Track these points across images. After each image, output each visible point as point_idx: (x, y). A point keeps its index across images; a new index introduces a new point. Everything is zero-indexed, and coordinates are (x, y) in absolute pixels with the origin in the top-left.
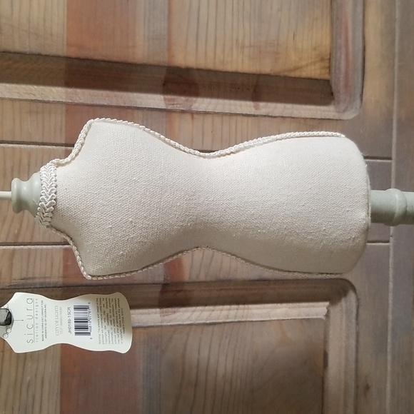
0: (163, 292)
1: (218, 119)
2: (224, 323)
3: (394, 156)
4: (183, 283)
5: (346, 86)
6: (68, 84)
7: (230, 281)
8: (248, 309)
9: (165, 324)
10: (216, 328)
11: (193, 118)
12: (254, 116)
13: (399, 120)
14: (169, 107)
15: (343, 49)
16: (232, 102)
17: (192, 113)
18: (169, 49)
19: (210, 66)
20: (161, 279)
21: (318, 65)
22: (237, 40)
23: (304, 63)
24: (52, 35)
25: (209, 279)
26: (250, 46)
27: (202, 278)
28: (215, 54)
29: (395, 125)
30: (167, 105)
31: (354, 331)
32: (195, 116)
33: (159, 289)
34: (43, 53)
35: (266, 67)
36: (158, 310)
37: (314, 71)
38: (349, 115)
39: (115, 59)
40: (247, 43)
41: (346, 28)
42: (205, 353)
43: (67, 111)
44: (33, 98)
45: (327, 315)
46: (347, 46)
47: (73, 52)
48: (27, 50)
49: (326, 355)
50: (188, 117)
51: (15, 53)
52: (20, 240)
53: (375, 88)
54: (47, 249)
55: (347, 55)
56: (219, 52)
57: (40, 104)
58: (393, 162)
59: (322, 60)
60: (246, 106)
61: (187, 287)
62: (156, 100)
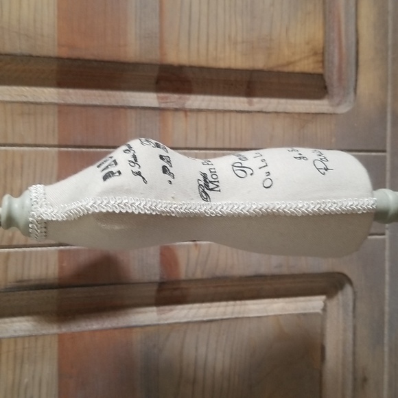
0: (159, 291)
1: (211, 117)
2: (222, 320)
3: (388, 149)
4: (179, 282)
5: (340, 79)
6: (60, 84)
7: (226, 278)
8: (245, 305)
9: (162, 322)
10: (213, 325)
11: (186, 116)
12: (248, 112)
13: (394, 113)
14: (163, 106)
15: (337, 43)
16: (226, 98)
17: (186, 111)
18: (161, 47)
19: (203, 63)
20: (157, 278)
21: (311, 60)
22: (230, 37)
23: (297, 57)
24: (42, 36)
25: (205, 276)
26: (243, 42)
27: (198, 275)
28: (207, 50)
29: (389, 117)
30: (160, 103)
31: (350, 324)
32: (189, 114)
33: (155, 288)
34: (34, 54)
35: (260, 62)
36: (155, 308)
37: (307, 65)
38: (343, 109)
39: (106, 58)
41: (339, 21)
43: (59, 112)
44: (25, 99)
45: (324, 310)
46: (340, 39)
47: (65, 53)
48: (18, 51)
49: (323, 349)
50: (182, 114)
51: (6, 55)
52: (15, 243)
53: (368, 82)
54: (42, 251)
55: (340, 48)
56: (211, 48)
57: (32, 106)
58: (388, 155)
59: (315, 54)
60: (239, 103)
61: (183, 285)
62: (149, 99)
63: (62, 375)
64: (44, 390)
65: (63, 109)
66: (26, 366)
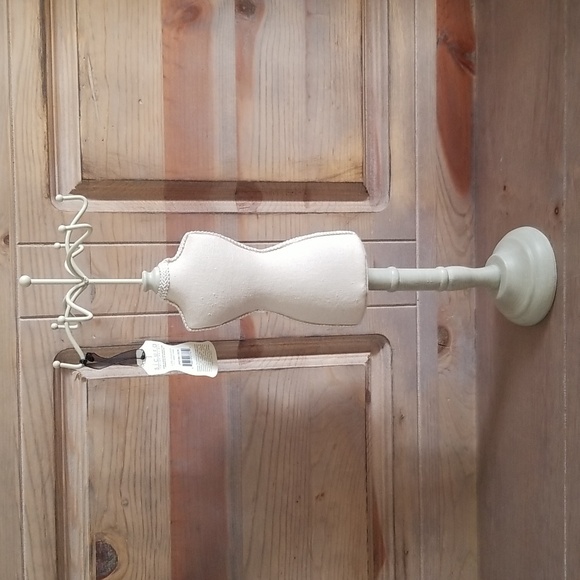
0: (240, 347)
1: (276, 217)
2: (287, 368)
3: (417, 238)
4: (255, 340)
5: (378, 184)
6: (166, 198)
7: (290, 337)
8: (306, 358)
9: (243, 369)
10: (281, 372)
11: (258, 218)
12: (305, 213)
13: (421, 210)
14: (240, 211)
15: (375, 157)
17: (257, 214)
18: (239, 169)
19: (270, 179)
20: (238, 337)
21: (353, 172)
22: (289, 158)
23: (342, 171)
24: (155, 165)
25: (274, 336)
26: (299, 162)
27: (269, 335)
28: (273, 169)
29: (417, 213)
30: (238, 209)
31: (390, 374)
32: (259, 216)
33: (237, 344)
34: (149, 178)
35: (312, 176)
36: (237, 360)
37: (350, 176)
38: (380, 208)
39: (199, 179)
40: (297, 159)
42: (273, 390)
43: (167, 218)
44: (143, 211)
45: (368, 362)
46: (377, 154)
47: (170, 177)
48: (138, 177)
49: (368, 394)
50: (254, 217)
51: (130, 180)
53: (400, 187)
55: (378, 161)
56: (276, 167)
57: (148, 215)
58: (417, 242)
59: (356, 167)
60: (298, 206)
61: (258, 343)
62: (230, 206)
63: (172, 404)
64: (160, 415)
65: (170, 216)
66: (147, 397)
